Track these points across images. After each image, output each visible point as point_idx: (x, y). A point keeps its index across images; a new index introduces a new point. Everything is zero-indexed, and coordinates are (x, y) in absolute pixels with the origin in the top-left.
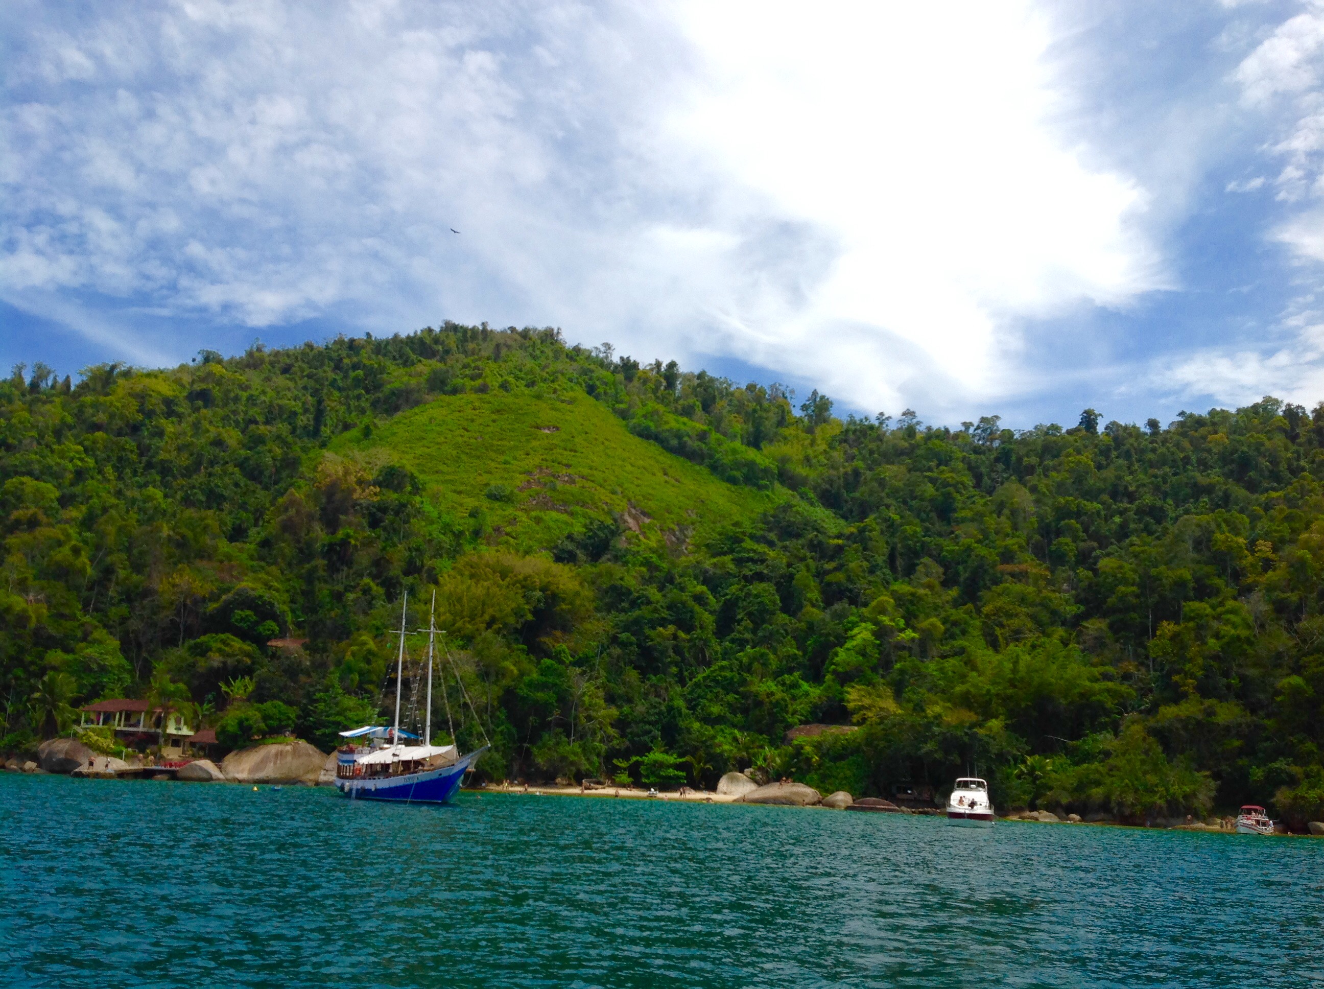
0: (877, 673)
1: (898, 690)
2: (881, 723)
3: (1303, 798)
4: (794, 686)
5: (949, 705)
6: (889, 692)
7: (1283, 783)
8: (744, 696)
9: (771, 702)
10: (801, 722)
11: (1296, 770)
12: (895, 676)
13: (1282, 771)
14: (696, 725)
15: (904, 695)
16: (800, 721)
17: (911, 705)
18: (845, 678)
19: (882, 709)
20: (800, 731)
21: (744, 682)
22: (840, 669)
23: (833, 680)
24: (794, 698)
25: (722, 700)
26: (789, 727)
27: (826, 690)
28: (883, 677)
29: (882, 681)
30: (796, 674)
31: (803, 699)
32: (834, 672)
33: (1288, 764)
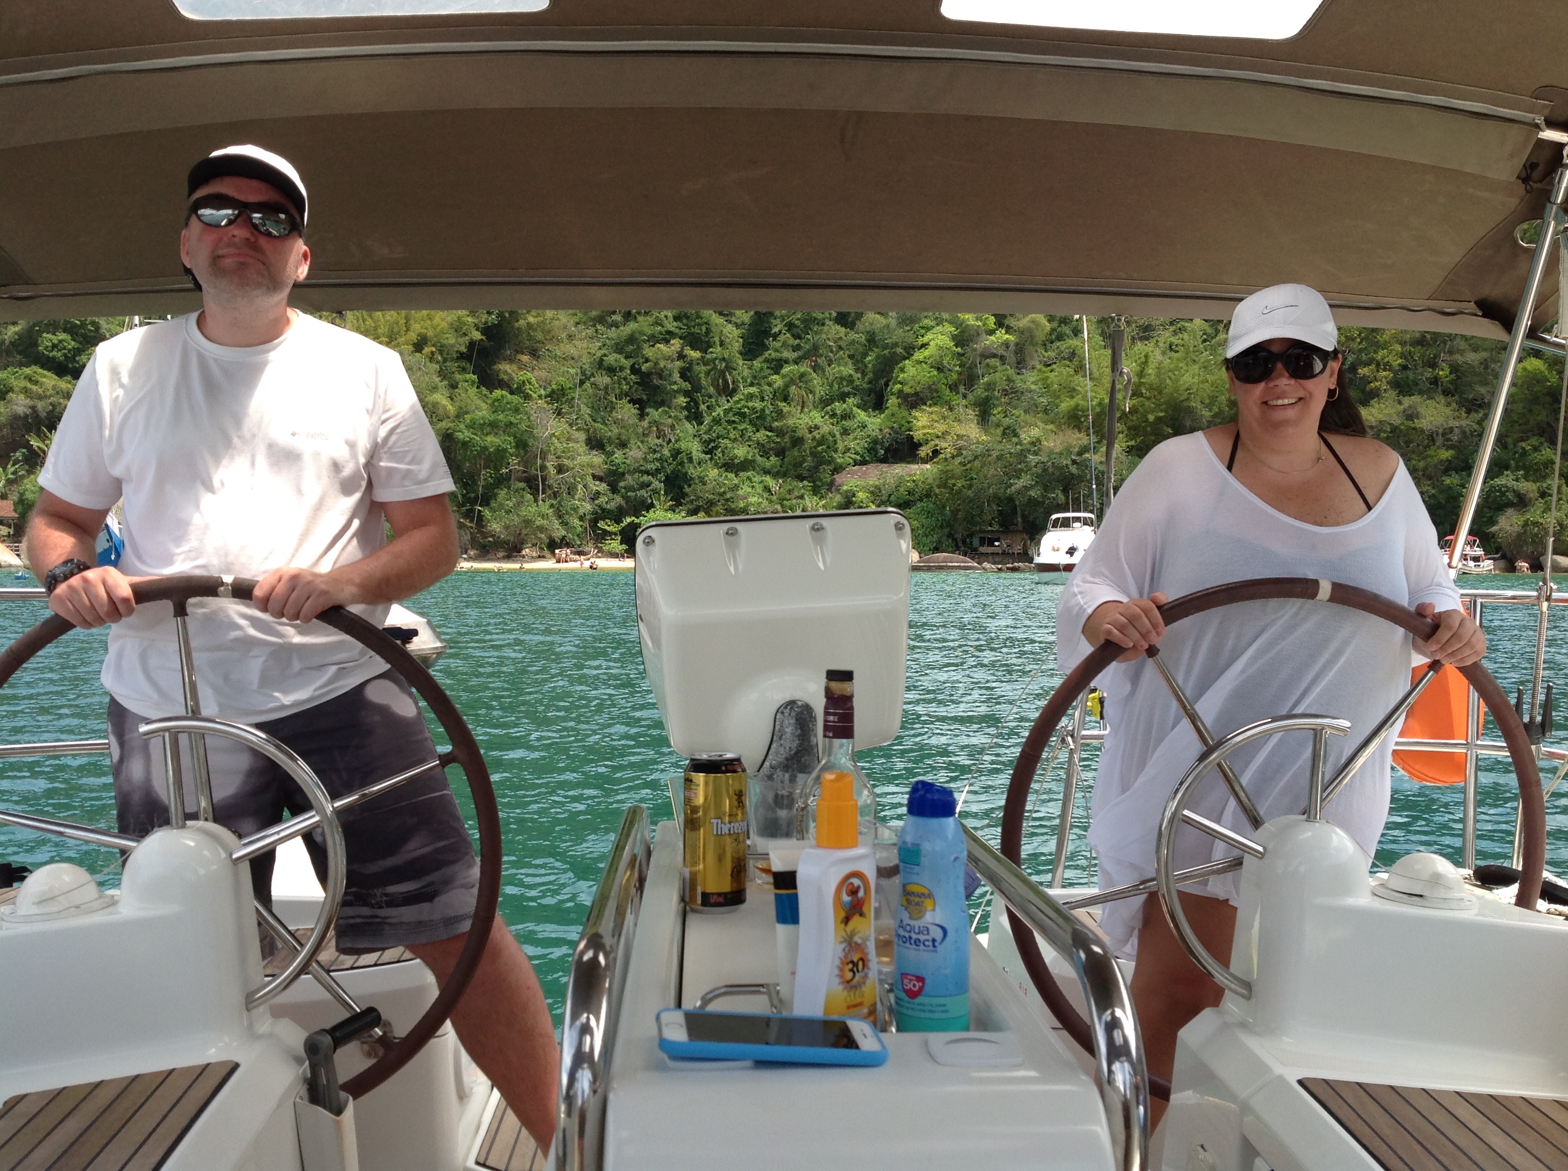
0: (957, 393)
1: (984, 412)
2: (960, 454)
3: (1536, 524)
4: (847, 416)
5: (1051, 427)
6: (972, 414)
7: (1510, 504)
8: (780, 433)
9: (814, 438)
10: (856, 463)
11: (1529, 487)
12: (979, 392)
13: (1508, 489)
14: (713, 473)
15: (992, 418)
16: (855, 461)
17: (999, 431)
18: (914, 401)
19: (960, 437)
20: (853, 473)
21: (780, 415)
22: (907, 389)
23: (899, 406)
24: (845, 432)
25: (749, 439)
26: (838, 469)
27: (888, 418)
28: (965, 396)
29: (964, 402)
30: (850, 401)
31: (858, 433)
32: (900, 394)
33: (1517, 480)
